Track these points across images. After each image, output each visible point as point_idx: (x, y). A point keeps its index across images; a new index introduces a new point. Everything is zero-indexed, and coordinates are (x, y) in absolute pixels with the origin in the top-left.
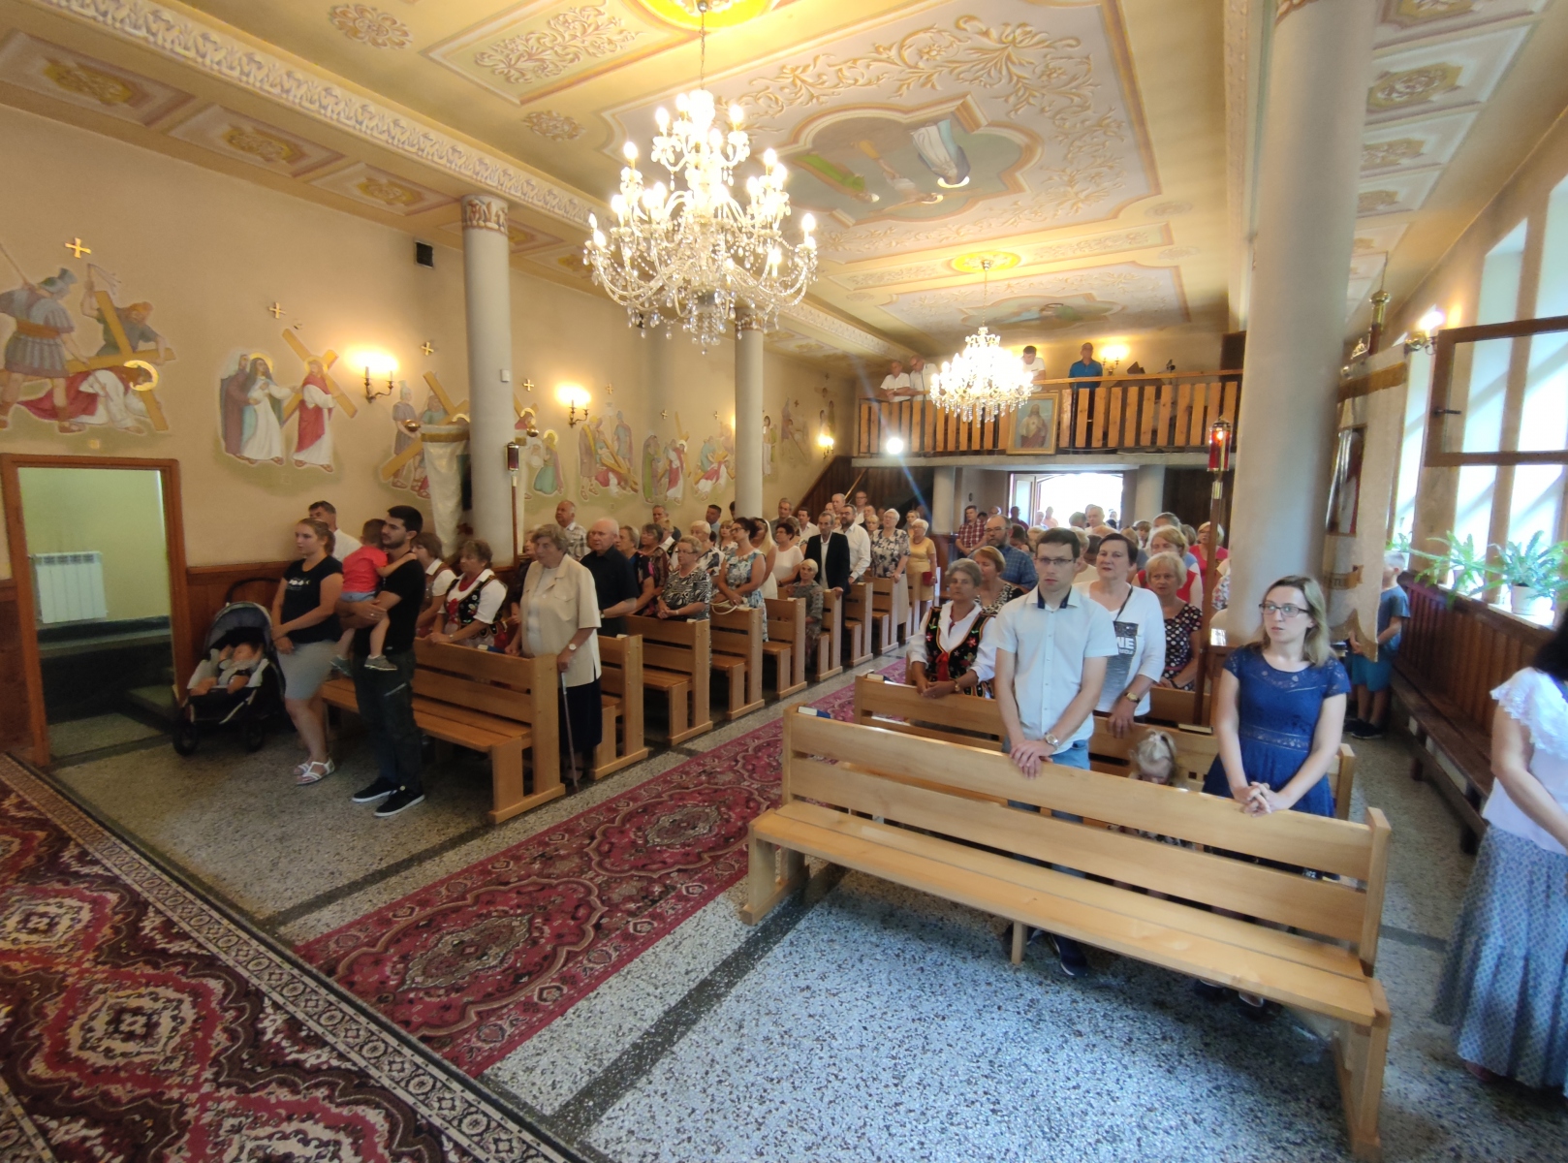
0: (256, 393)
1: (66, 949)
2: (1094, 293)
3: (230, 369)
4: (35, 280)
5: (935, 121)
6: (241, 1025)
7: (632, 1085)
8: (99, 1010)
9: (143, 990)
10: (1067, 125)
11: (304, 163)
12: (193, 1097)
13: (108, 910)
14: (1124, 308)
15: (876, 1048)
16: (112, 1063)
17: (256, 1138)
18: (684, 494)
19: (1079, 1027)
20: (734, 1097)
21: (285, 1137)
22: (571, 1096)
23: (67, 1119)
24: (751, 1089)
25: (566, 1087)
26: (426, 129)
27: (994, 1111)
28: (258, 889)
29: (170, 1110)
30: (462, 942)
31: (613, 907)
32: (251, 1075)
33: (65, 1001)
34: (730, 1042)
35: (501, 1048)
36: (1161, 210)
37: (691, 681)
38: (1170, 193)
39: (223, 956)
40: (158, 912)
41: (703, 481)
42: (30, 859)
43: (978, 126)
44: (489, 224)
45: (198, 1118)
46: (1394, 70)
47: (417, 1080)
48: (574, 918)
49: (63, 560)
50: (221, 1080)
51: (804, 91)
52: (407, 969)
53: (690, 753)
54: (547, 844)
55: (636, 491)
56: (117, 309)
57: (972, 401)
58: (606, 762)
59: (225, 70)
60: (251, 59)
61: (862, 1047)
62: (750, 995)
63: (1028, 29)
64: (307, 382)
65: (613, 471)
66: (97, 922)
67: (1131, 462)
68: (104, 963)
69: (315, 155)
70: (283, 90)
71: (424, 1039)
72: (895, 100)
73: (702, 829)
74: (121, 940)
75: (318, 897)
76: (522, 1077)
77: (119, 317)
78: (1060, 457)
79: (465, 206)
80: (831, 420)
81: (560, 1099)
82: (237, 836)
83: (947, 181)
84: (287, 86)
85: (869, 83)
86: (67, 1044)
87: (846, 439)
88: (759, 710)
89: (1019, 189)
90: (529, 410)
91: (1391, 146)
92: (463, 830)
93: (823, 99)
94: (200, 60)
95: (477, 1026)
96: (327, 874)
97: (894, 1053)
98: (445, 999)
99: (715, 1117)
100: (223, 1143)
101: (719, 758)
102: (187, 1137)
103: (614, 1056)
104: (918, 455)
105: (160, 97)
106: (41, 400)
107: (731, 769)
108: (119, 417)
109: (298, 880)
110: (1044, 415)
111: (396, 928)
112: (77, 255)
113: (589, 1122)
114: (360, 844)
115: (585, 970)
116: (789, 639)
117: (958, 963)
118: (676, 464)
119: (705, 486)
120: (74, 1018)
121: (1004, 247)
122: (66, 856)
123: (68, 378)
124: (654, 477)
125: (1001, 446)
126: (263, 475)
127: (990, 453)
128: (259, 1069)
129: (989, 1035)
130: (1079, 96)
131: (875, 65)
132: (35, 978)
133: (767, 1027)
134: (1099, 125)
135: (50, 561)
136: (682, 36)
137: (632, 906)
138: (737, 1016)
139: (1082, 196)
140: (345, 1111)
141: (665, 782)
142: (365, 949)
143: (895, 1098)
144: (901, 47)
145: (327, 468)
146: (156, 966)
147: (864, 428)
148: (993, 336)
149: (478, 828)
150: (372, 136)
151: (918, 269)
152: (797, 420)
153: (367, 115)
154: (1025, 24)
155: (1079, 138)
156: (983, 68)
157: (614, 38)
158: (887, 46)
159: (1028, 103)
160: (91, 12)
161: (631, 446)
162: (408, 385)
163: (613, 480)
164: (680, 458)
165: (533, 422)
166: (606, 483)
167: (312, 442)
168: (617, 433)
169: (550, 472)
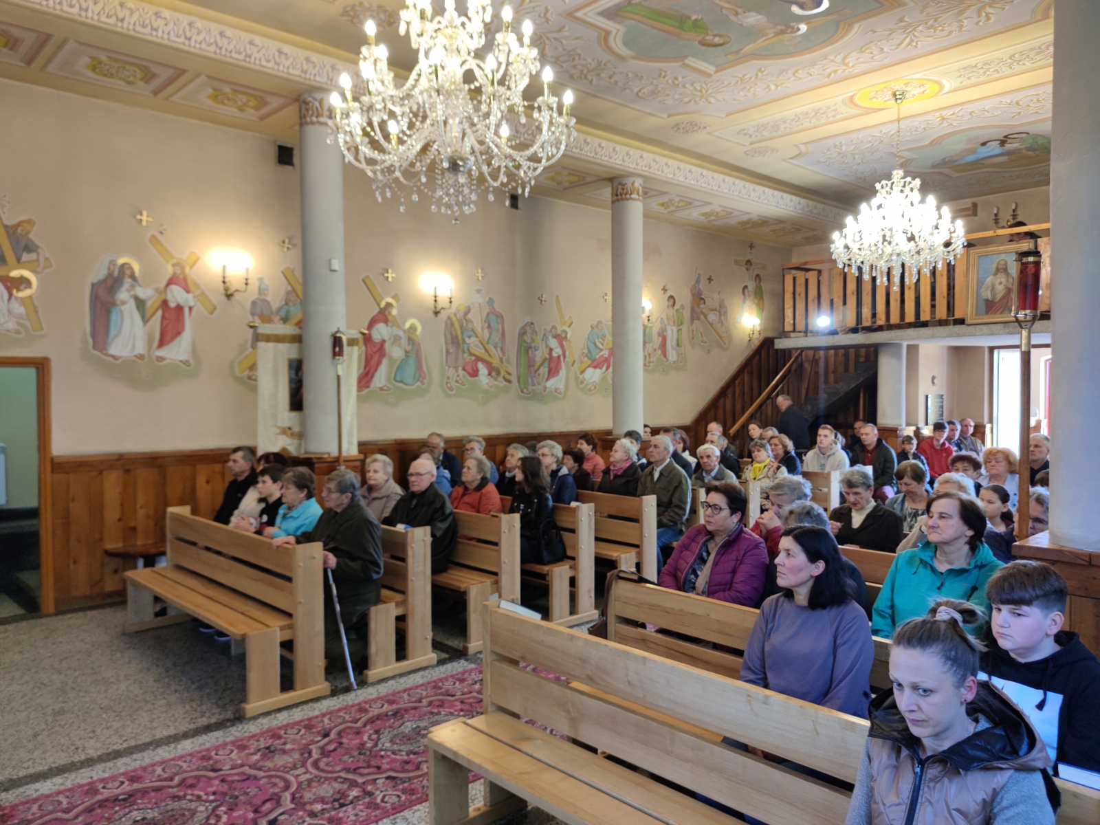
0: (123, 295)
3: (102, 274)
11: (158, 82)
18: (567, 385)
26: (252, 36)
41: (590, 370)
44: (321, 119)
55: (509, 381)
56: (6, 227)
57: (888, 261)
59: (66, 9)
64: (170, 282)
65: (483, 361)
69: (164, 73)
77: (7, 233)
79: (302, 104)
82: (22, 708)
84: (121, 15)
90: (390, 300)
96: (71, 749)
104: (854, 330)
105: (27, 39)
108: (2, 321)
121: (916, 72)
124: (532, 367)
125: (957, 314)
126: (126, 371)
127: (944, 323)
145: (186, 363)
148: (909, 179)
149: (228, 720)
150: (200, 49)
151: (817, 112)
152: (712, 299)
153: (194, 31)
161: (503, 334)
162: (266, 281)
163: (483, 370)
164: (562, 346)
165: (394, 312)
166: (475, 374)
167: (173, 339)
168: (487, 320)
169: (412, 363)
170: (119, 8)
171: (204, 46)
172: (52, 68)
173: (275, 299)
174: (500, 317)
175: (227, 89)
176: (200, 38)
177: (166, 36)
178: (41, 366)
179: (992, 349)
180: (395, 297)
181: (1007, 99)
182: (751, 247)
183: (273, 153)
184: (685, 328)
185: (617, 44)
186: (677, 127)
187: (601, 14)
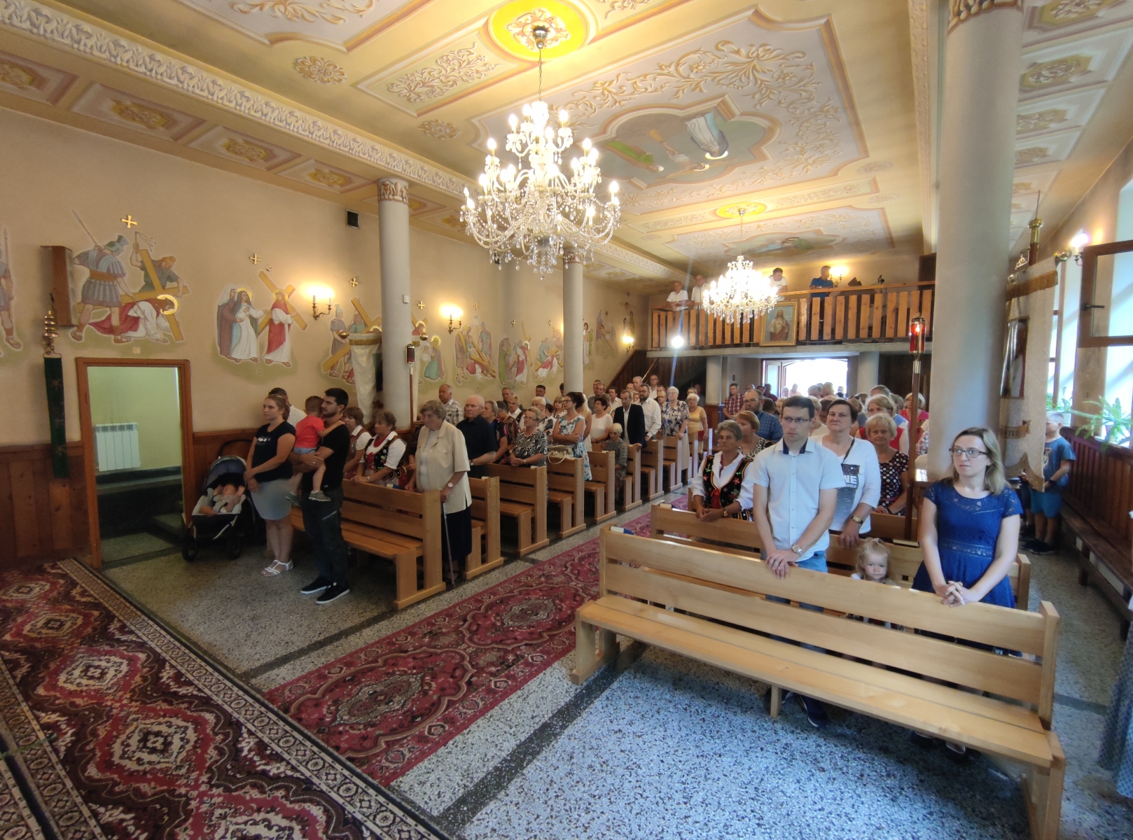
0: (241, 314)
1: (112, 691)
2: (821, 229)
3: (226, 299)
4: (102, 244)
5: (702, 114)
6: (226, 745)
7: (494, 797)
8: (133, 732)
9: (161, 720)
10: (798, 112)
11: (276, 161)
12: (195, 793)
13: (139, 665)
14: (844, 239)
15: (670, 776)
16: (141, 768)
17: (237, 824)
18: (528, 379)
19: (822, 765)
20: (567, 807)
21: (255, 823)
22: (451, 803)
23: (110, 807)
24: (580, 802)
25: (448, 797)
26: (355, 136)
27: (759, 825)
28: (237, 653)
29: (179, 802)
30: (375, 692)
31: (480, 670)
32: (233, 780)
33: (111, 725)
34: (564, 768)
35: (402, 768)
36: (869, 168)
37: (533, 510)
38: (875, 156)
39: (215, 698)
40: (172, 666)
41: (541, 370)
42: (89, 630)
43: (733, 116)
44: (396, 197)
45: (198, 808)
46: (1040, 61)
47: (345, 786)
48: (452, 677)
49: (113, 428)
50: (213, 783)
51: (610, 98)
52: (337, 710)
53: (533, 561)
54: (434, 625)
55: (494, 377)
56: (153, 261)
57: (733, 308)
58: (474, 568)
59: (226, 103)
60: (242, 94)
61: (660, 774)
62: (578, 735)
63: (768, 47)
64: (274, 306)
65: (479, 363)
66: (132, 673)
67: (853, 350)
68: (136, 701)
69: (282, 156)
70: (262, 114)
71: (350, 759)
72: (675, 101)
73: (542, 615)
74: (148, 686)
75: (277, 659)
76: (417, 788)
77: (155, 266)
78: (799, 348)
79: (380, 186)
80: (632, 325)
81: (444, 805)
82: (223, 617)
83: (712, 154)
84: (265, 111)
85: (656, 90)
86: (112, 755)
87: (642, 337)
88: (582, 531)
89: (764, 158)
90: (422, 322)
91: (1041, 115)
92: (376, 614)
93: (623, 103)
94: (210, 97)
95: (386, 751)
96: (283, 643)
97: (683, 779)
98: (363, 731)
99: (554, 821)
100: (214, 825)
101: (554, 565)
102: (191, 820)
103: (482, 775)
104: (694, 348)
105: (184, 122)
106: (103, 321)
107: (562, 573)
108: (152, 332)
109: (264, 647)
110: (787, 317)
111: (330, 681)
112: (129, 226)
113: (464, 822)
114: (305, 623)
115: (460, 714)
116: (604, 480)
117: (730, 716)
118: (522, 357)
119: (543, 373)
120: (117, 737)
121: (755, 199)
122: (112, 628)
123: (121, 307)
124: (507, 367)
125: (755, 341)
126: (245, 370)
127: (748, 345)
128: (238, 776)
129: (754, 769)
130: (805, 91)
131: (659, 78)
132: (92, 710)
133: (590, 758)
134: (821, 110)
135: (105, 429)
136: (526, 65)
137: (493, 669)
138: (569, 749)
139: (810, 161)
140: (297, 807)
141: (516, 582)
142: (309, 695)
143: (685, 812)
144: (678, 65)
145: (286, 364)
146: (170, 703)
147: (656, 329)
148: (748, 262)
149: (386, 613)
150: (319, 141)
151: (691, 217)
152: (608, 326)
153: (316, 128)
154: (765, 45)
155: (807, 121)
156: (736, 76)
157: (480, 69)
158: (667, 64)
159: (769, 98)
160: (142, 69)
161: (490, 346)
162: (341, 307)
163: (478, 369)
164: (525, 354)
165: (424, 330)
166: (473, 372)
167: (277, 347)
168: (481, 337)
169: (435, 365)
170: (264, 106)
171: (321, 140)
172: (193, 145)
173: (348, 320)
174: (488, 334)
175: (326, 170)
176: (320, 133)
177: (296, 130)
178: (184, 368)
179: (763, 360)
180: (425, 320)
181: (796, 218)
182: (628, 294)
183: (344, 217)
184: (593, 343)
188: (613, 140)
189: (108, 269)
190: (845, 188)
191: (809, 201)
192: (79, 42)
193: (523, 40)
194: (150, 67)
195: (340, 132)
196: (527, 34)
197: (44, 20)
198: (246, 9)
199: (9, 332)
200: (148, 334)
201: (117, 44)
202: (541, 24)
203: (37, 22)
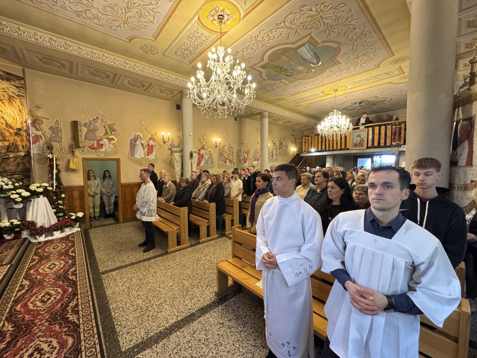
0: (138, 142)
1: (51, 275)
2: (378, 95)
3: (133, 137)
4: (91, 120)
5: (303, 45)
6: (65, 303)
8: (43, 292)
9: (55, 289)
10: (350, 37)
11: (146, 87)
12: (39, 323)
13: (67, 265)
16: (33, 309)
17: (40, 341)
21: (46, 343)
22: (132, 346)
23: (10, 324)
25: (133, 342)
26: (169, 74)
28: (105, 264)
29: (31, 326)
32: (55, 320)
33: (39, 289)
34: (188, 338)
36: (396, 61)
38: (398, 54)
39: (78, 282)
40: (76, 267)
41: (254, 161)
42: (64, 250)
43: (318, 44)
44: (187, 96)
45: (34, 331)
47: (89, 332)
51: (260, 44)
55: (234, 164)
56: (108, 125)
57: (332, 133)
58: (204, 239)
59: (120, 66)
60: (126, 63)
62: (203, 322)
63: (325, 4)
64: (150, 139)
65: (228, 159)
66: (62, 268)
68: (54, 280)
69: (147, 85)
72: (288, 41)
74: (63, 274)
76: (125, 335)
77: (108, 127)
79: (182, 93)
80: (295, 144)
82: (111, 249)
83: (314, 64)
84: (134, 68)
85: (278, 37)
86: (29, 301)
89: (339, 63)
90: (205, 144)
92: (159, 254)
93: (266, 45)
94: (114, 64)
96: (122, 262)
100: (33, 341)
105: (111, 75)
106: (91, 145)
108: (108, 149)
109: (115, 263)
112: (100, 113)
118: (246, 157)
121: (341, 83)
123: (97, 141)
124: (240, 160)
125: (347, 147)
126: (139, 162)
127: (344, 149)
128: (58, 318)
130: (351, 25)
131: (278, 30)
133: (202, 336)
134: (362, 34)
136: (221, 34)
138: (195, 329)
139: (363, 61)
140: (65, 338)
144: (284, 22)
145: (154, 160)
146: (63, 282)
147: (304, 144)
148: (338, 112)
149: (164, 254)
150: (156, 77)
151: (314, 95)
152: (284, 144)
153: (154, 72)
154: (324, 3)
155: (356, 40)
156: (314, 23)
157: (204, 39)
158: (280, 23)
159: (333, 32)
160: (89, 56)
161: (233, 152)
162: (174, 139)
163: (228, 161)
164: (247, 155)
165: (206, 147)
166: (226, 162)
167: (150, 154)
168: (229, 149)
169: (210, 159)
170: (134, 66)
172: (118, 84)
174: (232, 148)
175: (164, 89)
176: (155, 75)
177: (146, 74)
178: (118, 161)
181: (363, 91)
182: (294, 130)
183: (175, 106)
184: (277, 151)
185: (264, 76)
186: (277, 99)
187: (260, 67)
188: (268, 63)
189: (93, 128)
190: (385, 73)
191: (368, 82)
192: (67, 49)
193: (215, 23)
194: (92, 55)
195: (163, 73)
196: (216, 19)
197: (54, 42)
198: (116, 29)
199: (61, 149)
200: (106, 149)
201: (80, 48)
202: (220, 13)
203: (52, 43)
